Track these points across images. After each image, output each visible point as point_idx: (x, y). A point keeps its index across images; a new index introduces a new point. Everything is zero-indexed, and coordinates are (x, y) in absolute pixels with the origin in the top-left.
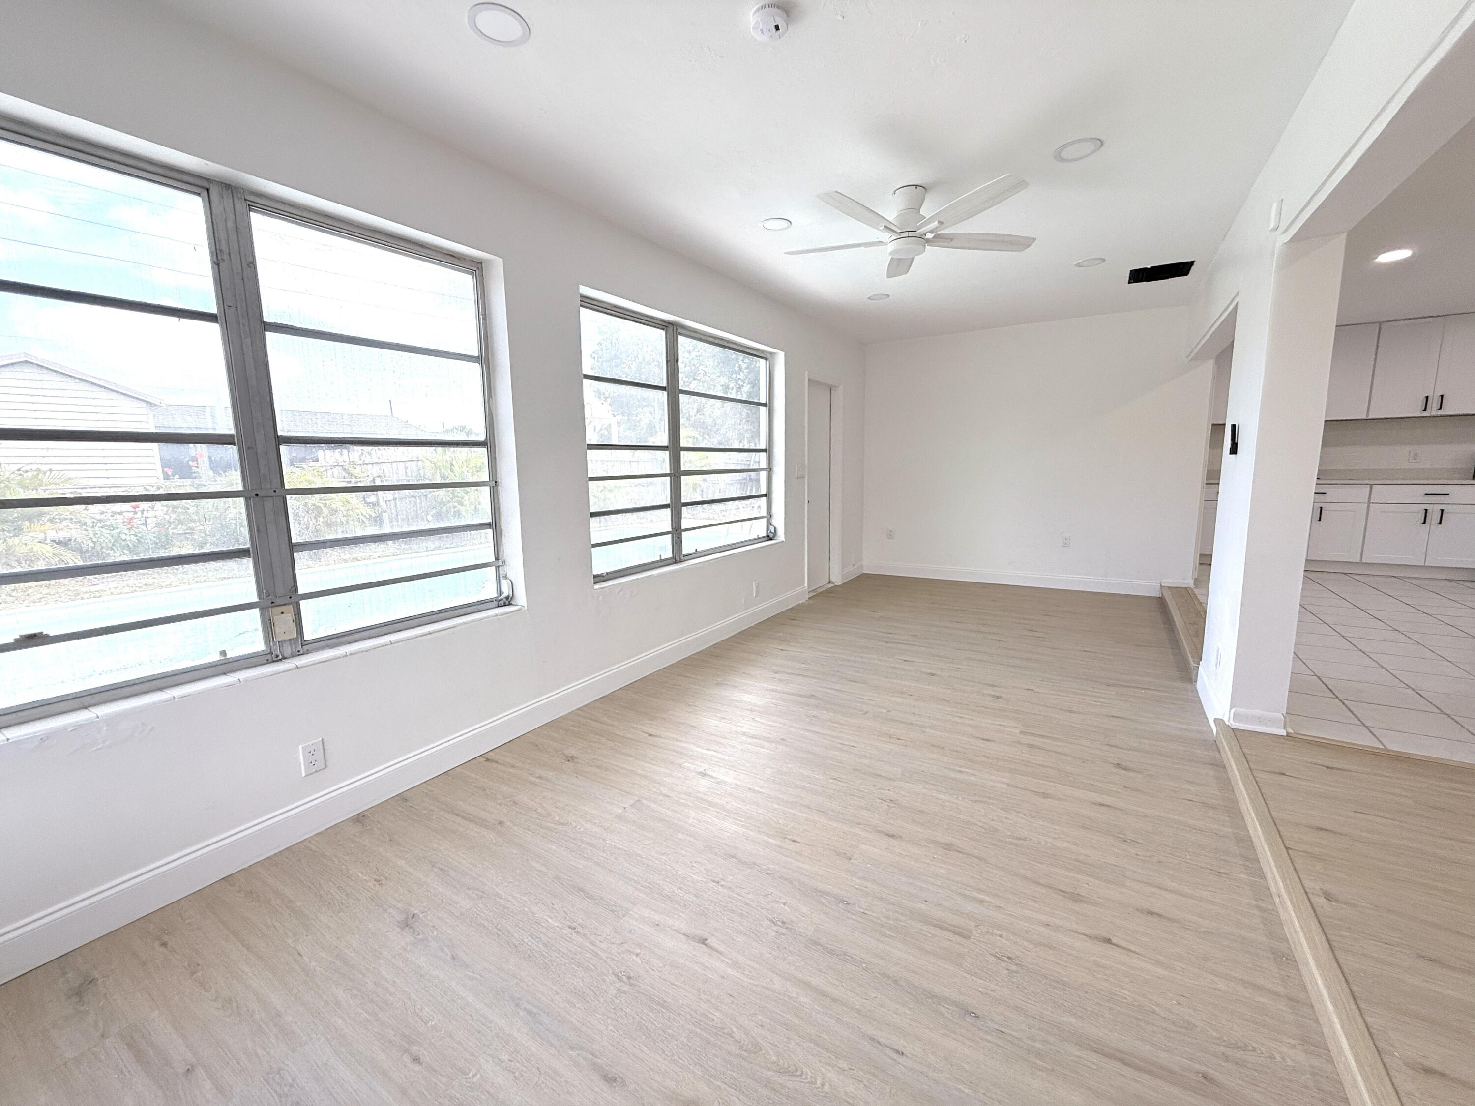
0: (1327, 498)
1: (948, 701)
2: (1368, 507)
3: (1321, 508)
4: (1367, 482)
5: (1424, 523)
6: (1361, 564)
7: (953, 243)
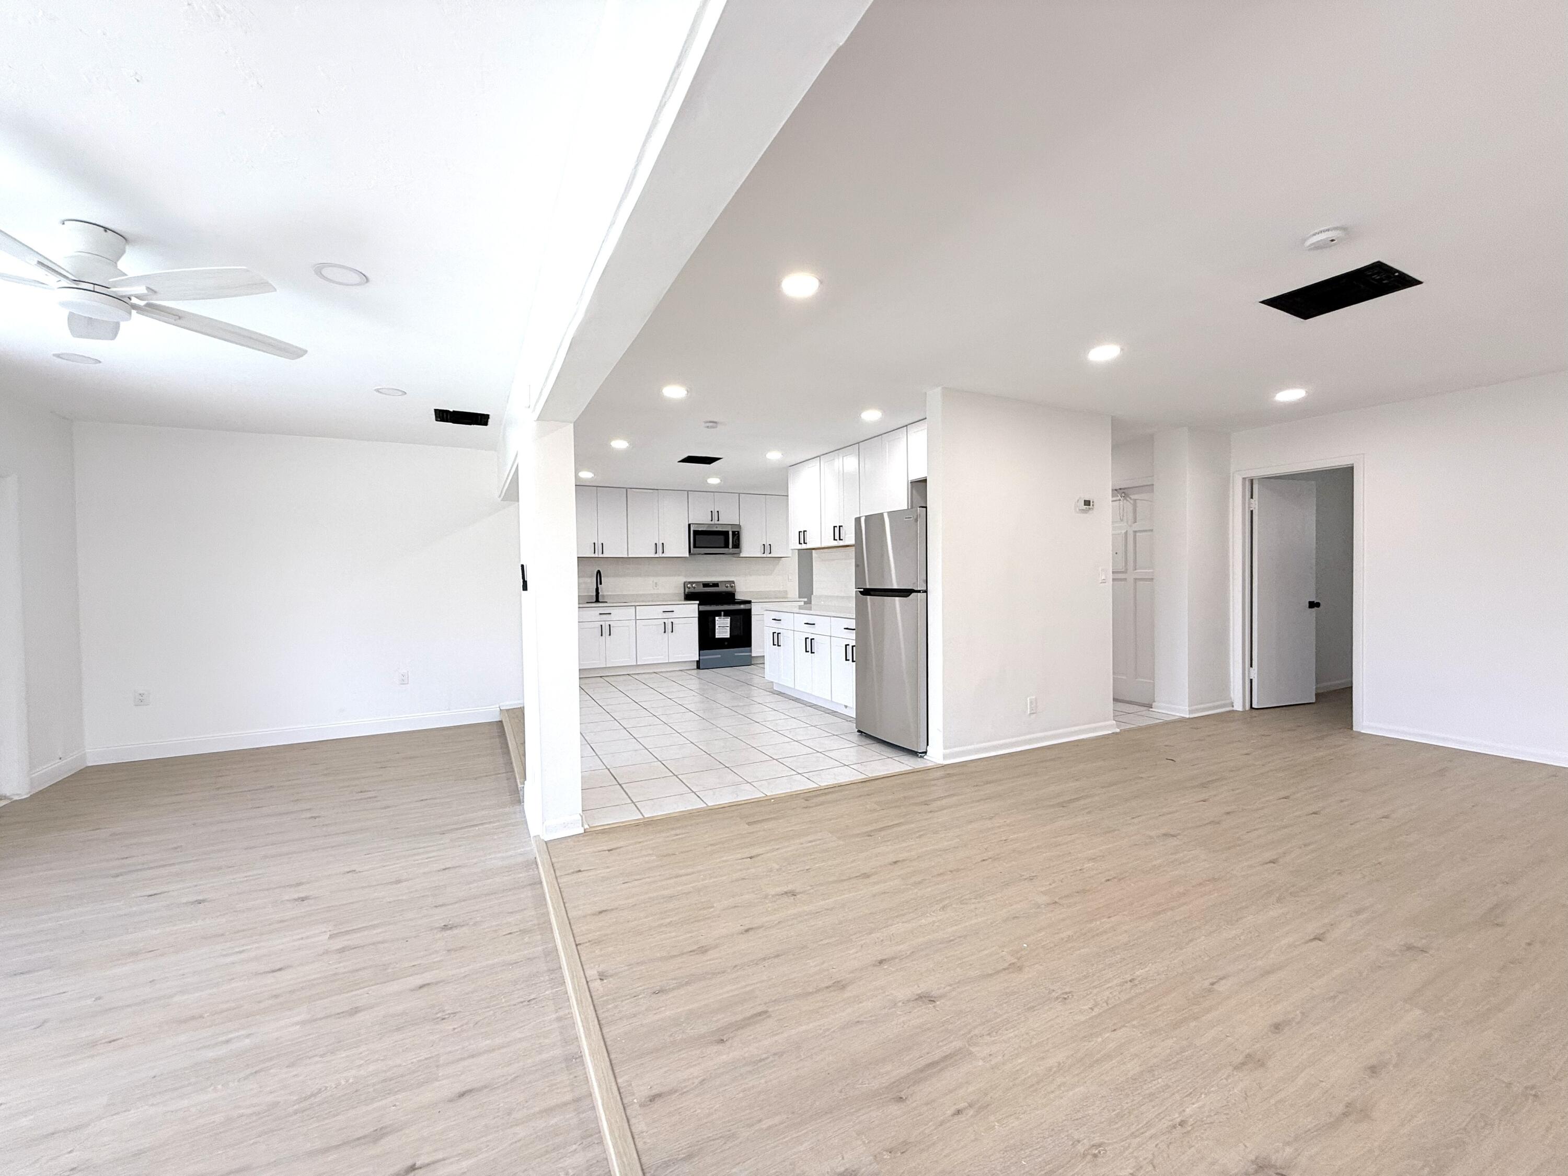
0: (612, 617)
1: (223, 935)
2: (636, 623)
3: (610, 625)
4: (633, 604)
5: (665, 632)
6: (637, 666)
7: (179, 322)
